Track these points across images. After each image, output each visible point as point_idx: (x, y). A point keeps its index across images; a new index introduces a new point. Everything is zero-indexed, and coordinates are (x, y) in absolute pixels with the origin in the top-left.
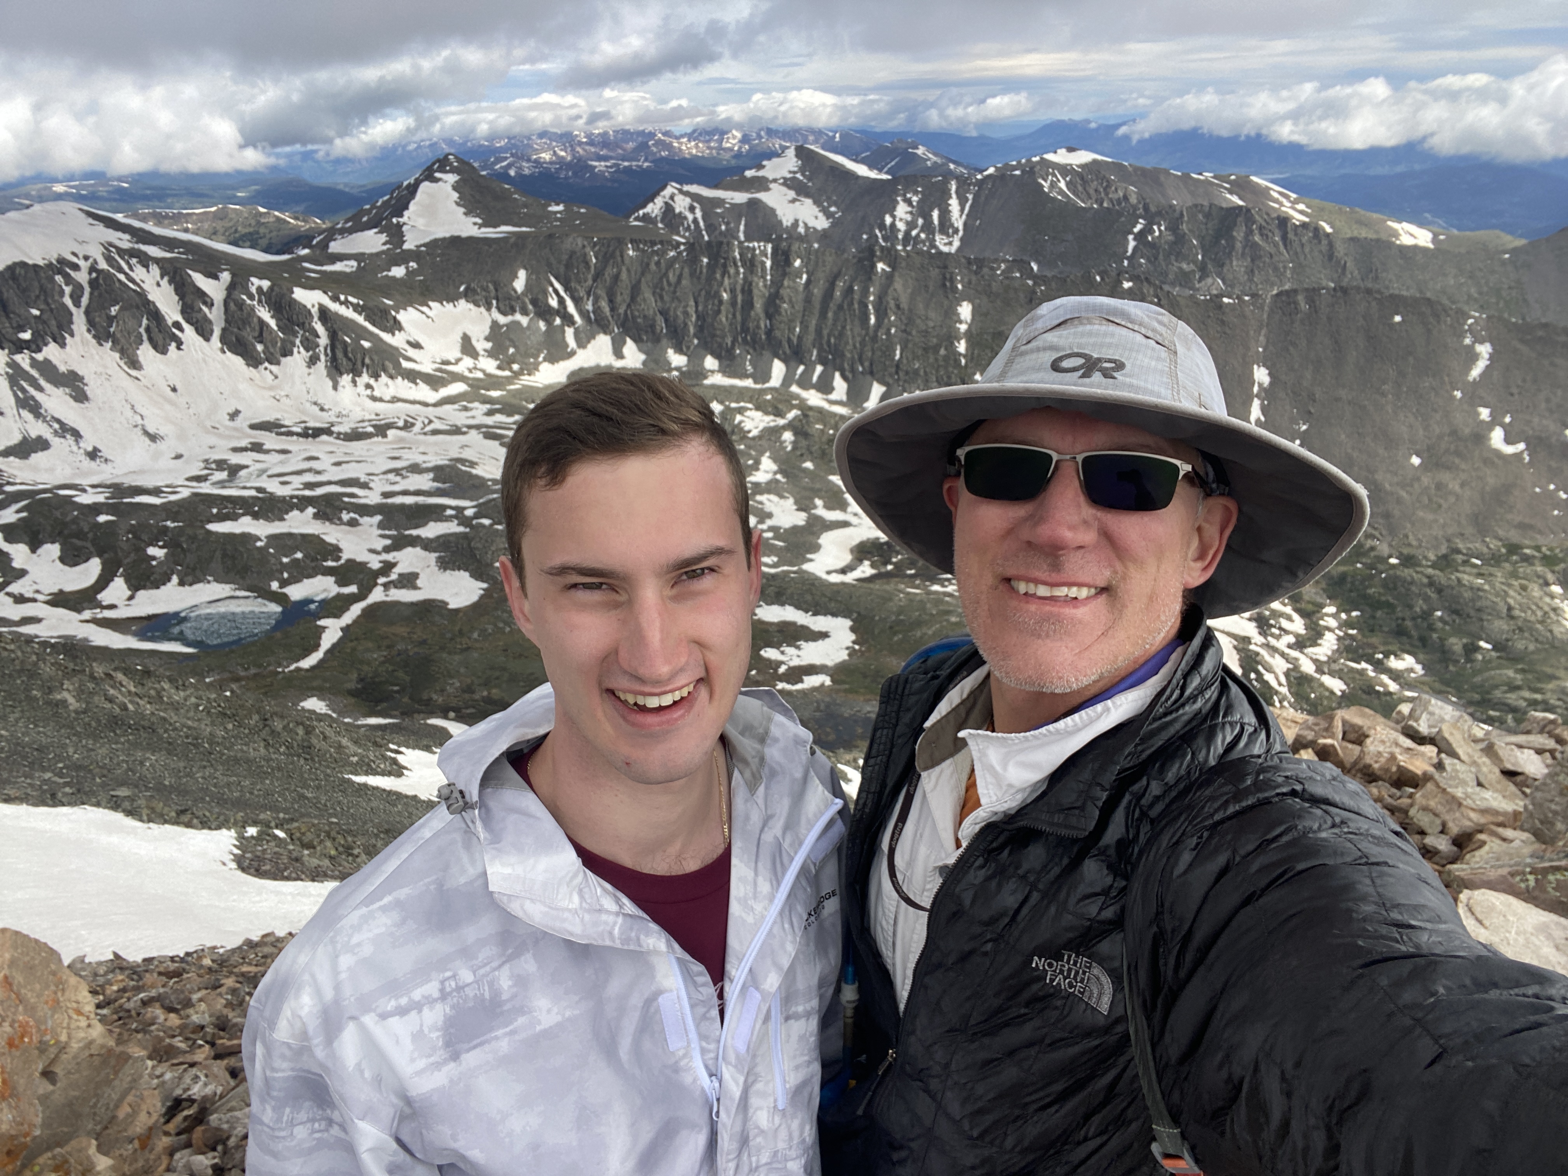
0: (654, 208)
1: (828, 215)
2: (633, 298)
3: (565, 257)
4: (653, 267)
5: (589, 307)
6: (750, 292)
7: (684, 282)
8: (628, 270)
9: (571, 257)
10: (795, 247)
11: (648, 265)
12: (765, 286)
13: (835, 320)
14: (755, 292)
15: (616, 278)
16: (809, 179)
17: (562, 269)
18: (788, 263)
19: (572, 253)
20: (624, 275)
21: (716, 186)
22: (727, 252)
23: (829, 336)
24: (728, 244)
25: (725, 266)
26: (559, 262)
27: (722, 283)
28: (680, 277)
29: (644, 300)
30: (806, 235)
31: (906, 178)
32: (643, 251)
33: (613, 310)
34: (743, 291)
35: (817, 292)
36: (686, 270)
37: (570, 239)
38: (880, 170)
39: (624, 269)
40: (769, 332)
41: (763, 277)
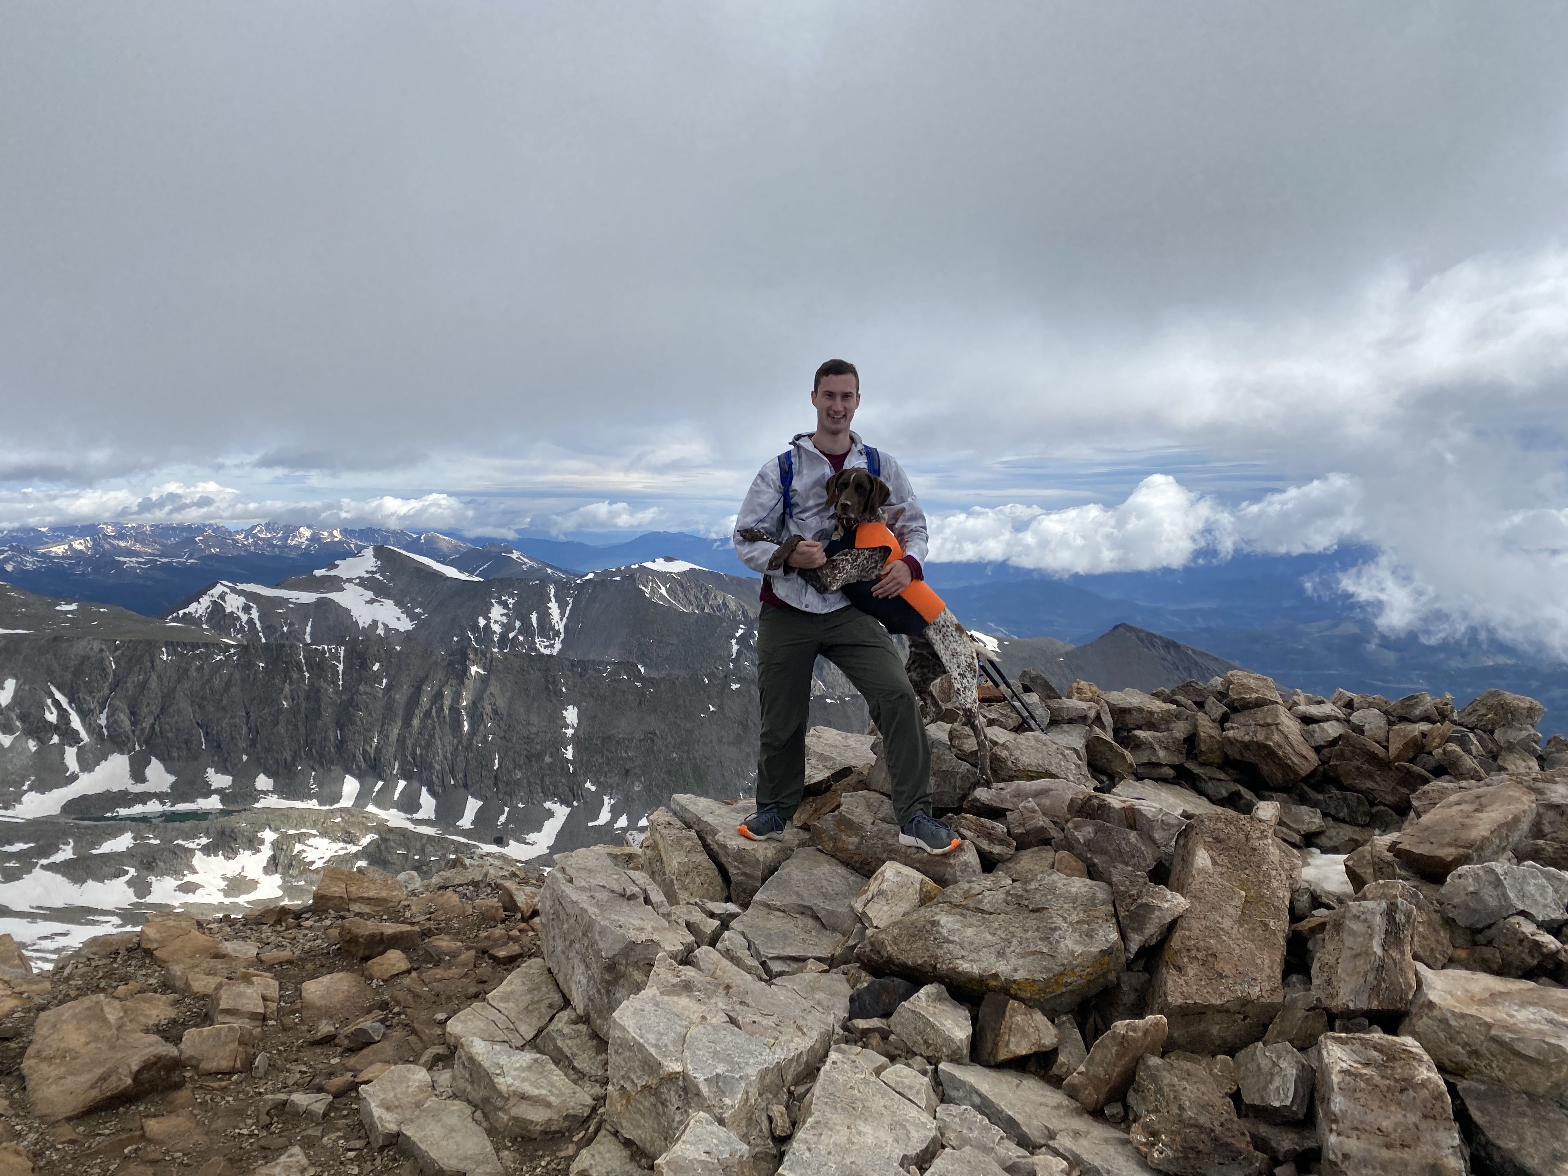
0: (199, 608)
1: (412, 616)
2: (163, 709)
3: (74, 663)
4: (193, 673)
5: (103, 721)
6: (318, 700)
7: (233, 690)
8: (160, 677)
9: (82, 663)
10: (373, 650)
11: (186, 671)
12: (336, 692)
13: (422, 728)
14: (325, 700)
15: (143, 686)
16: (391, 580)
17: (68, 677)
18: (365, 665)
19: (85, 658)
20: (154, 683)
21: (278, 586)
22: (290, 655)
23: (414, 746)
24: (291, 646)
25: (286, 671)
26: (65, 669)
27: (282, 690)
28: (228, 685)
29: (179, 711)
30: (387, 638)
31: (501, 581)
32: (182, 655)
33: (134, 724)
34: (308, 698)
35: (401, 697)
36: (237, 676)
37: (84, 643)
38: (471, 573)
39: (154, 676)
40: (340, 745)
41: (335, 682)
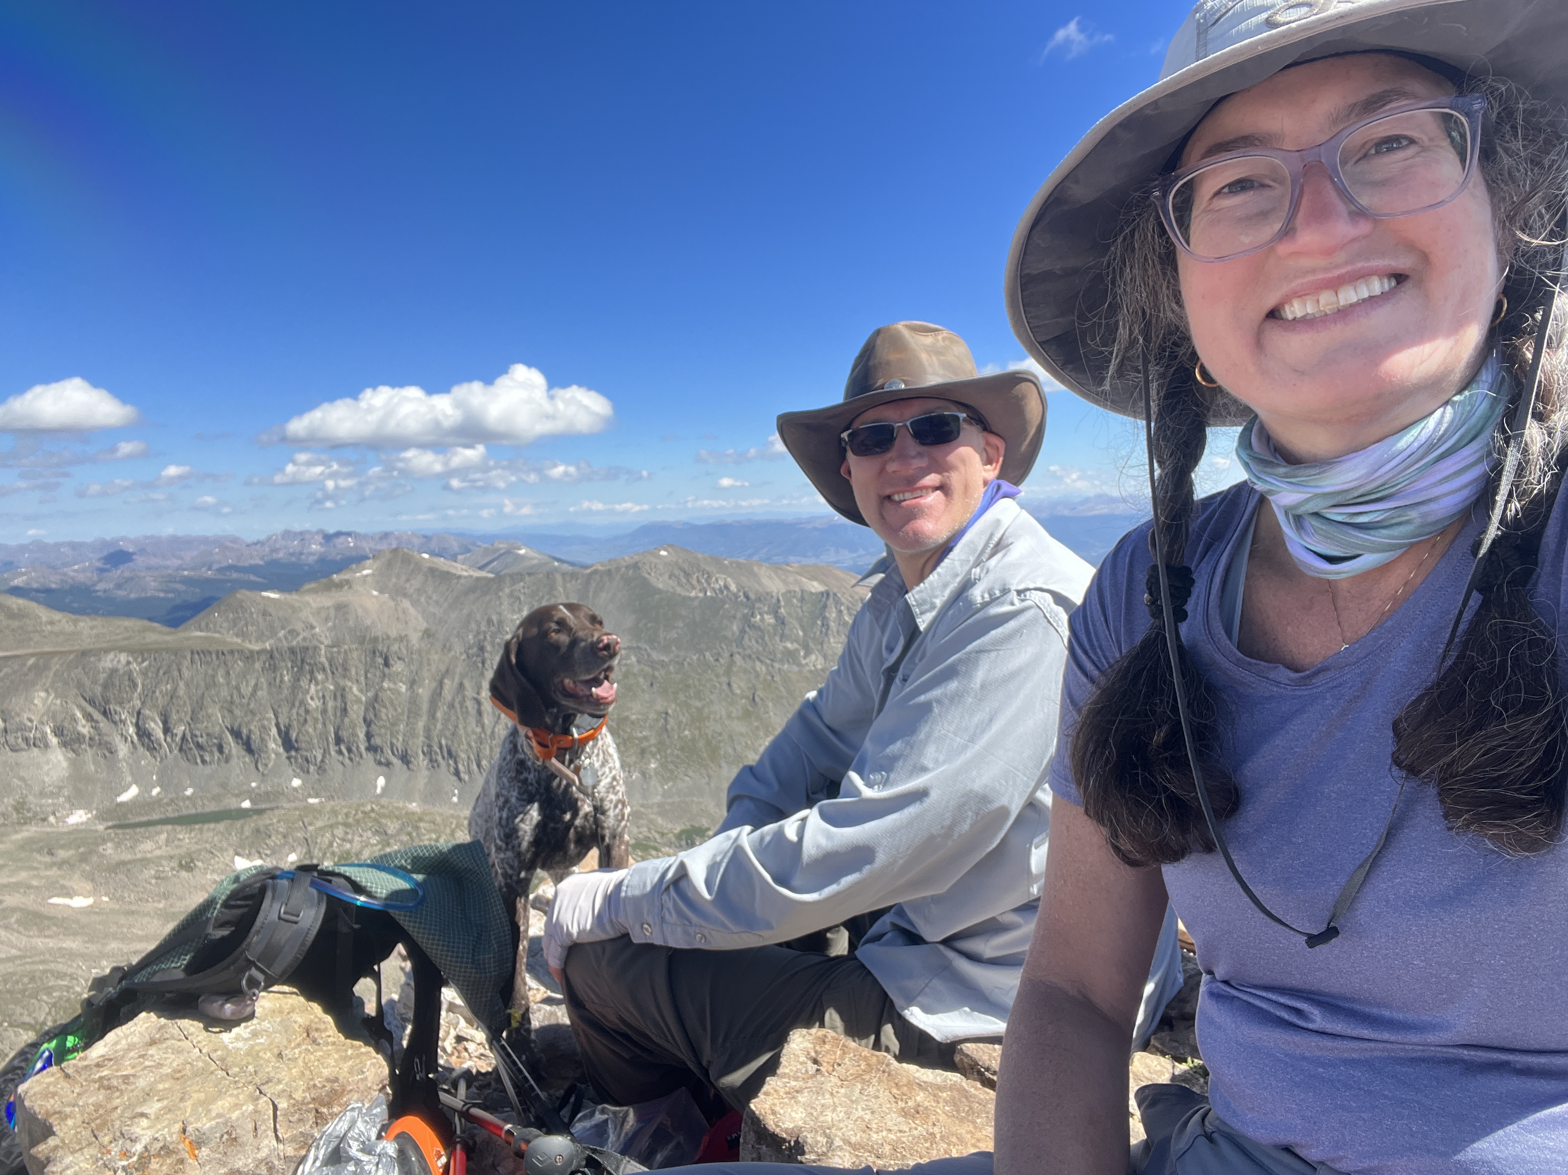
1: (428, 615)
2: (194, 716)
3: (102, 677)
4: (220, 679)
6: (343, 698)
7: (259, 693)
8: (187, 685)
9: (110, 676)
10: (394, 648)
11: (213, 677)
12: (361, 690)
14: (350, 697)
16: (407, 580)
17: (98, 689)
18: (387, 663)
19: (114, 671)
20: (182, 691)
21: (297, 592)
22: (314, 657)
24: (315, 648)
25: (312, 672)
26: (95, 682)
27: (308, 691)
28: (256, 688)
29: (209, 716)
31: (511, 576)
32: (207, 663)
33: (166, 730)
34: (334, 698)
35: (424, 692)
37: (111, 657)
39: (181, 684)
41: (359, 681)
